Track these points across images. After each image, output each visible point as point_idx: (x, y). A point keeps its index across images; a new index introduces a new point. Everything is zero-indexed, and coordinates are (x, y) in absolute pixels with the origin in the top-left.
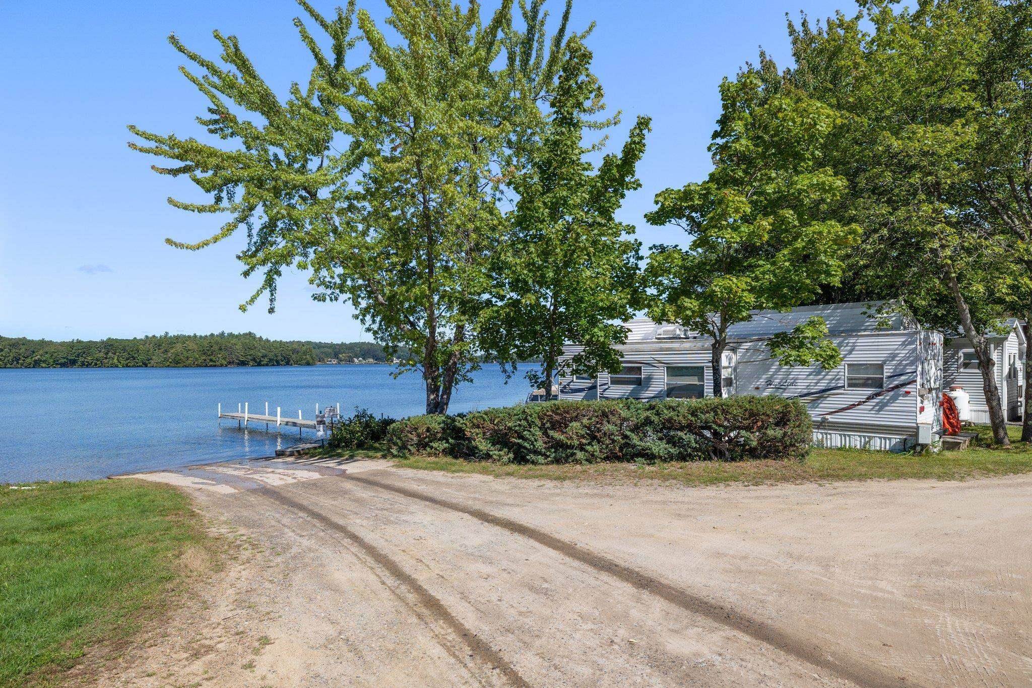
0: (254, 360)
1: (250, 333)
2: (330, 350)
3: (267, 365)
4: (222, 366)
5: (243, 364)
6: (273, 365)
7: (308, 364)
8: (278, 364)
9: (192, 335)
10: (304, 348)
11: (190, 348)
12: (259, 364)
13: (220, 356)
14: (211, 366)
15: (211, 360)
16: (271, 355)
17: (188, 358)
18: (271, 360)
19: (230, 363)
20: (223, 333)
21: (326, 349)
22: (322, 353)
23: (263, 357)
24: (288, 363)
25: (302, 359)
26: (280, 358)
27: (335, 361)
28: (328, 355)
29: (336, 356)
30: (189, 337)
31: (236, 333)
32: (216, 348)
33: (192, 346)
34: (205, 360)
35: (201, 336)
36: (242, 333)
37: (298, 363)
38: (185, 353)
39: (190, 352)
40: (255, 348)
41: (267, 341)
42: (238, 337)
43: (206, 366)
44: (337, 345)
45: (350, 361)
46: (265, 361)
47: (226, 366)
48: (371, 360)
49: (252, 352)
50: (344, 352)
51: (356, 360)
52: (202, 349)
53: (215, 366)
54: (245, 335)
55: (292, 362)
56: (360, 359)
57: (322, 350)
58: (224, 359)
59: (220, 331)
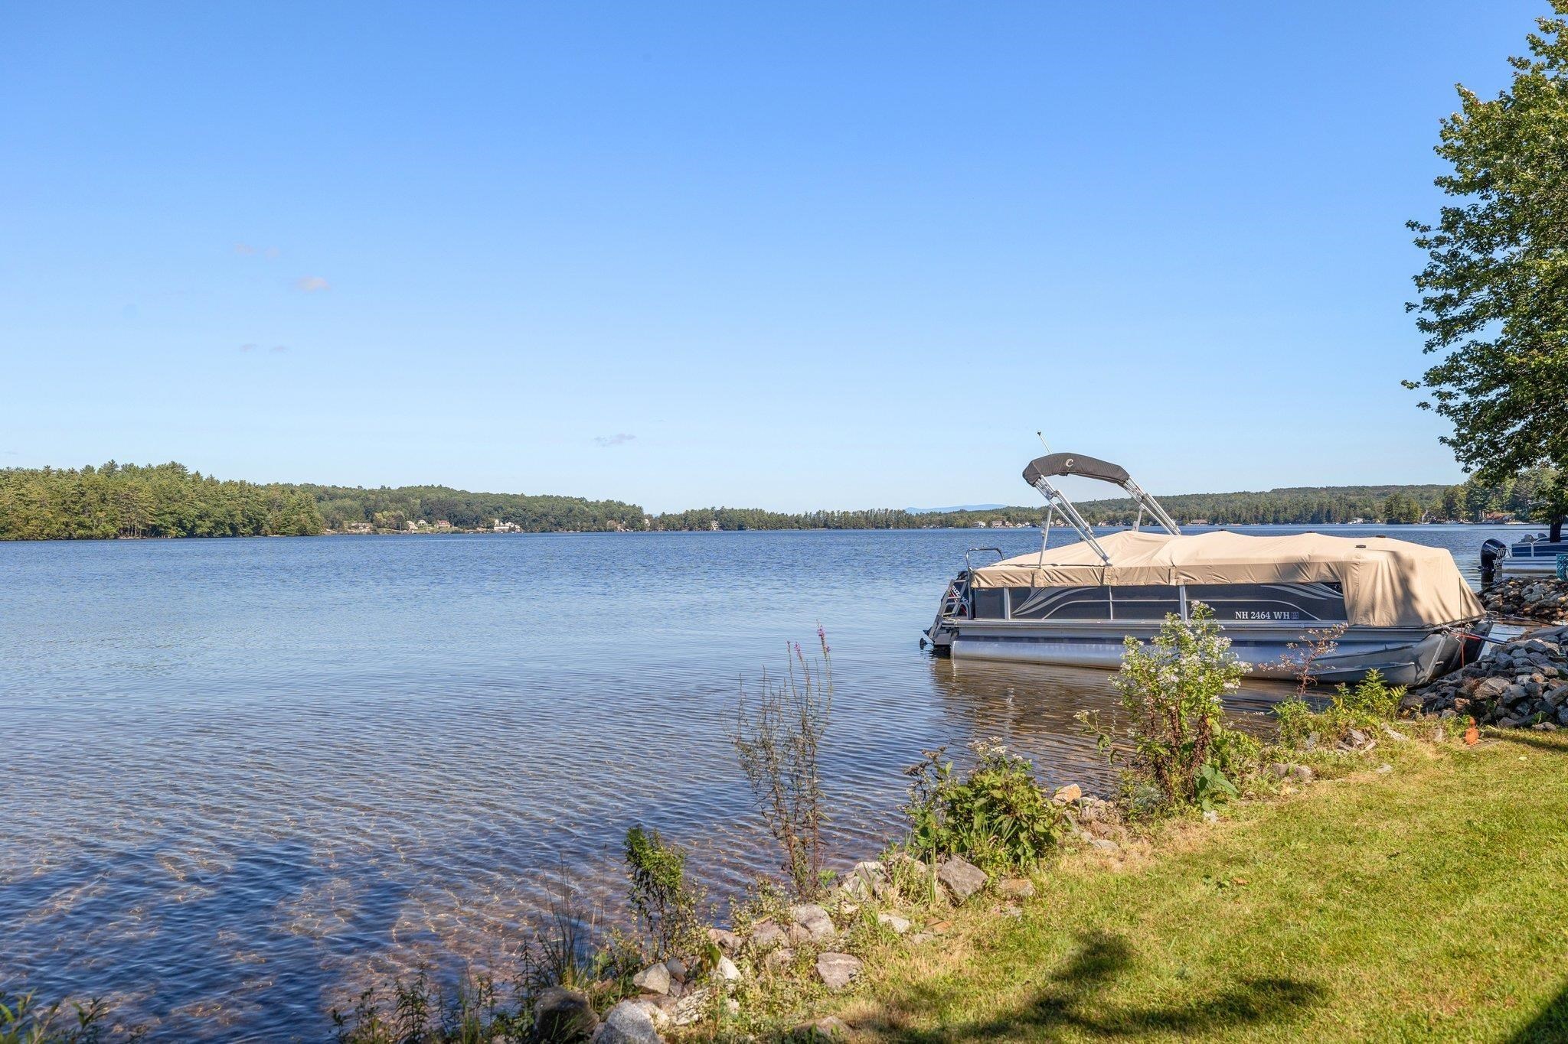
0: (180, 524)
1: (174, 465)
2: (356, 504)
3: (210, 535)
4: (106, 536)
5: (155, 532)
6: (224, 535)
7: (303, 533)
8: (235, 532)
9: (41, 468)
10: (294, 499)
11: (34, 496)
12: (191, 534)
13: (101, 515)
14: (81, 538)
15: (81, 525)
16: (219, 513)
17: (27, 520)
18: (218, 524)
19: (125, 531)
20: (112, 465)
21: (348, 502)
22: (337, 508)
23: (200, 517)
24: (257, 531)
25: (288, 522)
26: (239, 518)
27: (366, 528)
28: (349, 514)
29: (368, 515)
30: (34, 473)
31: (141, 464)
32: (92, 496)
33: (36, 491)
34: (67, 525)
35: (61, 471)
36: (155, 465)
37: (281, 531)
38: (21, 508)
39: (33, 507)
40: (183, 497)
41: (212, 482)
42: (146, 473)
43: (70, 538)
44: (372, 492)
45: (399, 525)
46: (205, 526)
47: (116, 537)
48: (445, 525)
49: (175, 507)
50: (387, 509)
51: (412, 525)
52: (60, 500)
53: (90, 538)
54: (162, 469)
55: (266, 527)
56: (422, 522)
57: (338, 503)
58: (112, 521)
59: (107, 461)
